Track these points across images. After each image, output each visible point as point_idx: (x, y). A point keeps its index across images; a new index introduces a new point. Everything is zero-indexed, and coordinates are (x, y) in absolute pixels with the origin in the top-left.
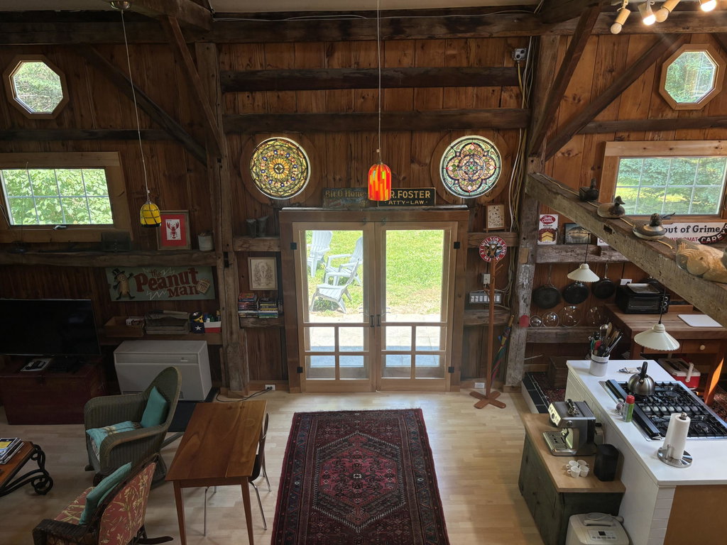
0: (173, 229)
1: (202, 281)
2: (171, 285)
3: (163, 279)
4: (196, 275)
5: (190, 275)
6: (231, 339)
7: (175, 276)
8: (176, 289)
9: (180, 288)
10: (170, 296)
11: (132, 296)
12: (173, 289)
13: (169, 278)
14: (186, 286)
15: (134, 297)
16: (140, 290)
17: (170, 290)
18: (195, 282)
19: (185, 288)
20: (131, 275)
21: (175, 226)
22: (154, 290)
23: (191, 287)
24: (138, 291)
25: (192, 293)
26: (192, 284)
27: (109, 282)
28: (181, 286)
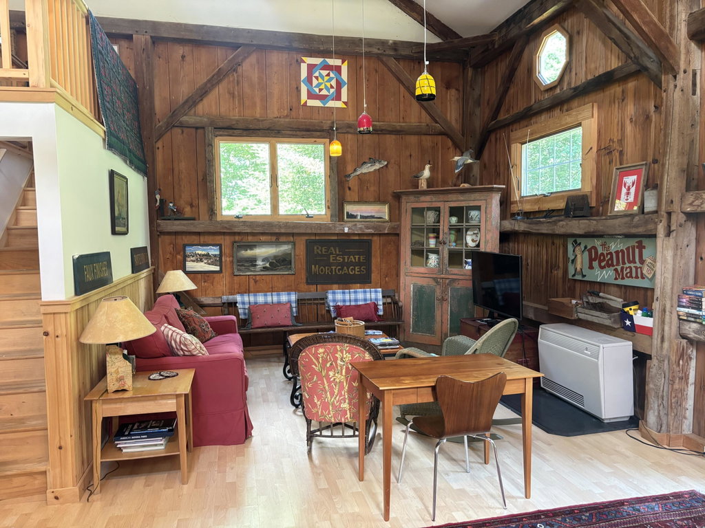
0: (629, 189)
1: (649, 261)
2: (618, 264)
3: (611, 254)
4: (643, 250)
5: (637, 251)
6: (662, 347)
7: (622, 251)
8: (622, 268)
9: (627, 268)
10: (616, 279)
11: (584, 274)
12: (619, 268)
13: (617, 252)
14: (632, 265)
15: (585, 276)
16: (591, 267)
17: (616, 270)
18: (642, 262)
19: (630, 268)
20: (586, 247)
21: (631, 185)
22: (602, 268)
23: (636, 268)
24: (589, 268)
25: (637, 277)
26: (638, 265)
27: (569, 256)
28: (627, 265)
